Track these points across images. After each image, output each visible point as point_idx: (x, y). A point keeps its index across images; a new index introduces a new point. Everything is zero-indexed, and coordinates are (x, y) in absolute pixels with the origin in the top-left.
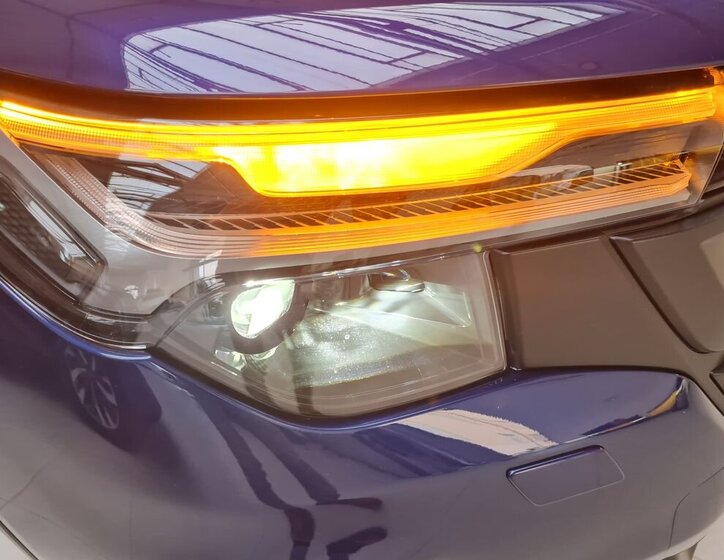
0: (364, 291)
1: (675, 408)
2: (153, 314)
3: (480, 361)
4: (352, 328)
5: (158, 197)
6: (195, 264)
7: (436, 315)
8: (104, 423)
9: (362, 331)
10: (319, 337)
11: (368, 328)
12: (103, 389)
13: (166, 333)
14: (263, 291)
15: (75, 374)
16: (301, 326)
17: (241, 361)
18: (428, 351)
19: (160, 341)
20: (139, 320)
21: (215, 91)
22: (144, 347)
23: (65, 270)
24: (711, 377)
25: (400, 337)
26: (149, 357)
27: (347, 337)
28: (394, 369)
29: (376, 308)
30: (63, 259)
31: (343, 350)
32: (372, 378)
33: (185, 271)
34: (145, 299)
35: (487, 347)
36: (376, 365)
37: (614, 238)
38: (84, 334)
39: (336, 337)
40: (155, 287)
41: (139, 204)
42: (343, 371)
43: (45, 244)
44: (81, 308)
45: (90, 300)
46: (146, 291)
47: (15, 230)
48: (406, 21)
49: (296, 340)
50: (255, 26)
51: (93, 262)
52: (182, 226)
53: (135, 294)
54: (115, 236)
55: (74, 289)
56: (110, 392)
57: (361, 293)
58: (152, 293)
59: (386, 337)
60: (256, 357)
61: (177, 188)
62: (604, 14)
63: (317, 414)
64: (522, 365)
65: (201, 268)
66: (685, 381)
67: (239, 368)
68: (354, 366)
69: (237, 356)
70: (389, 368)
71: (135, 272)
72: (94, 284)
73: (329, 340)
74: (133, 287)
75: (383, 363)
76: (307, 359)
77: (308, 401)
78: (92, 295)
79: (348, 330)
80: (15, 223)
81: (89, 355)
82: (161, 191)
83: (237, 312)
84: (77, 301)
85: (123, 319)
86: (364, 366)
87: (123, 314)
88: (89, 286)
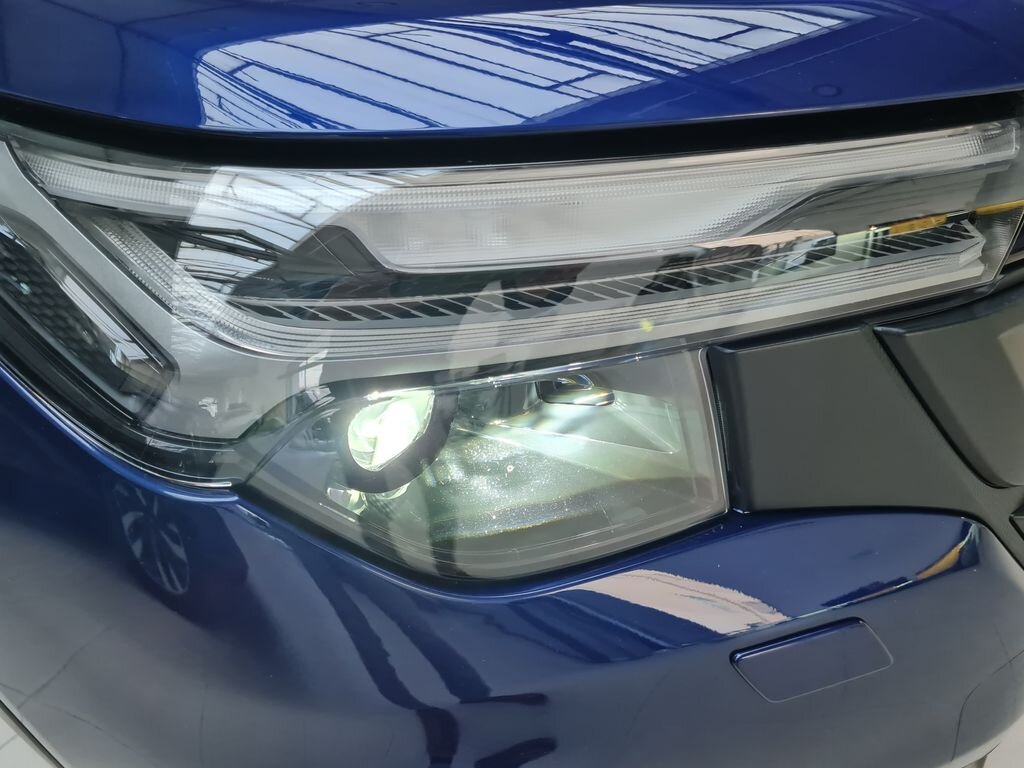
0: (530, 404)
1: (958, 566)
2: (240, 438)
3: (693, 501)
4: (518, 456)
5: (244, 276)
6: (294, 369)
7: (631, 438)
8: (168, 587)
9: (530, 460)
10: (471, 469)
11: (539, 457)
12: (168, 540)
13: (260, 465)
14: (393, 406)
15: (127, 520)
16: (447, 454)
17: (360, 502)
18: (621, 487)
19: (251, 476)
20: (219, 446)
21: (321, 129)
22: (230, 485)
23: (118, 378)
24: (1012, 521)
25: (583, 468)
26: (236, 498)
27: (510, 469)
28: (574, 513)
29: (547, 428)
30: (114, 362)
31: (504, 487)
32: (543, 525)
33: (280, 378)
34: (228, 417)
35: (702, 482)
36: (550, 507)
37: (879, 329)
38: (144, 466)
39: (495, 470)
40: (240, 401)
41: (218, 285)
42: (504, 516)
43: (89, 340)
44: (141, 430)
45: (153, 419)
46: (227, 407)
47: (48, 322)
48: (571, 31)
49: (440, 474)
50: (367, 38)
51: (158, 367)
52: (281, 316)
53: (213, 410)
54: (188, 330)
55: (131, 404)
56: (178, 543)
57: (525, 407)
58: (236, 410)
59: (563, 468)
60: (381, 497)
61: (270, 263)
62: (847, 20)
63: (462, 574)
64: (749, 507)
65: (301, 374)
66: (974, 528)
67: (358, 512)
68: (521, 509)
69: (355, 495)
70: (568, 512)
71: (214, 380)
72: (159, 398)
73: (484, 473)
74: (211, 400)
75: (560, 505)
76: (455, 500)
77: (450, 558)
78: (156, 412)
79: (512, 459)
80: (49, 312)
81: (150, 495)
82: (248, 267)
83: (356, 436)
84: (136, 421)
85: (196, 444)
86: (534, 509)
87: (195, 438)
88: (152, 401)
